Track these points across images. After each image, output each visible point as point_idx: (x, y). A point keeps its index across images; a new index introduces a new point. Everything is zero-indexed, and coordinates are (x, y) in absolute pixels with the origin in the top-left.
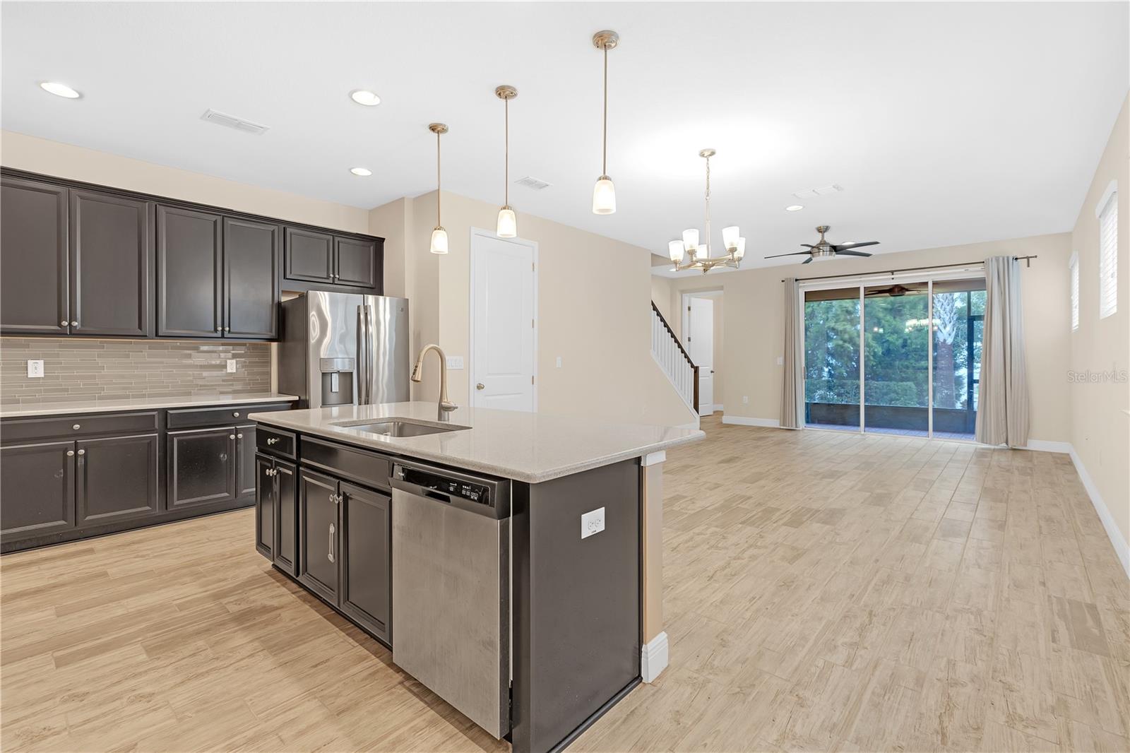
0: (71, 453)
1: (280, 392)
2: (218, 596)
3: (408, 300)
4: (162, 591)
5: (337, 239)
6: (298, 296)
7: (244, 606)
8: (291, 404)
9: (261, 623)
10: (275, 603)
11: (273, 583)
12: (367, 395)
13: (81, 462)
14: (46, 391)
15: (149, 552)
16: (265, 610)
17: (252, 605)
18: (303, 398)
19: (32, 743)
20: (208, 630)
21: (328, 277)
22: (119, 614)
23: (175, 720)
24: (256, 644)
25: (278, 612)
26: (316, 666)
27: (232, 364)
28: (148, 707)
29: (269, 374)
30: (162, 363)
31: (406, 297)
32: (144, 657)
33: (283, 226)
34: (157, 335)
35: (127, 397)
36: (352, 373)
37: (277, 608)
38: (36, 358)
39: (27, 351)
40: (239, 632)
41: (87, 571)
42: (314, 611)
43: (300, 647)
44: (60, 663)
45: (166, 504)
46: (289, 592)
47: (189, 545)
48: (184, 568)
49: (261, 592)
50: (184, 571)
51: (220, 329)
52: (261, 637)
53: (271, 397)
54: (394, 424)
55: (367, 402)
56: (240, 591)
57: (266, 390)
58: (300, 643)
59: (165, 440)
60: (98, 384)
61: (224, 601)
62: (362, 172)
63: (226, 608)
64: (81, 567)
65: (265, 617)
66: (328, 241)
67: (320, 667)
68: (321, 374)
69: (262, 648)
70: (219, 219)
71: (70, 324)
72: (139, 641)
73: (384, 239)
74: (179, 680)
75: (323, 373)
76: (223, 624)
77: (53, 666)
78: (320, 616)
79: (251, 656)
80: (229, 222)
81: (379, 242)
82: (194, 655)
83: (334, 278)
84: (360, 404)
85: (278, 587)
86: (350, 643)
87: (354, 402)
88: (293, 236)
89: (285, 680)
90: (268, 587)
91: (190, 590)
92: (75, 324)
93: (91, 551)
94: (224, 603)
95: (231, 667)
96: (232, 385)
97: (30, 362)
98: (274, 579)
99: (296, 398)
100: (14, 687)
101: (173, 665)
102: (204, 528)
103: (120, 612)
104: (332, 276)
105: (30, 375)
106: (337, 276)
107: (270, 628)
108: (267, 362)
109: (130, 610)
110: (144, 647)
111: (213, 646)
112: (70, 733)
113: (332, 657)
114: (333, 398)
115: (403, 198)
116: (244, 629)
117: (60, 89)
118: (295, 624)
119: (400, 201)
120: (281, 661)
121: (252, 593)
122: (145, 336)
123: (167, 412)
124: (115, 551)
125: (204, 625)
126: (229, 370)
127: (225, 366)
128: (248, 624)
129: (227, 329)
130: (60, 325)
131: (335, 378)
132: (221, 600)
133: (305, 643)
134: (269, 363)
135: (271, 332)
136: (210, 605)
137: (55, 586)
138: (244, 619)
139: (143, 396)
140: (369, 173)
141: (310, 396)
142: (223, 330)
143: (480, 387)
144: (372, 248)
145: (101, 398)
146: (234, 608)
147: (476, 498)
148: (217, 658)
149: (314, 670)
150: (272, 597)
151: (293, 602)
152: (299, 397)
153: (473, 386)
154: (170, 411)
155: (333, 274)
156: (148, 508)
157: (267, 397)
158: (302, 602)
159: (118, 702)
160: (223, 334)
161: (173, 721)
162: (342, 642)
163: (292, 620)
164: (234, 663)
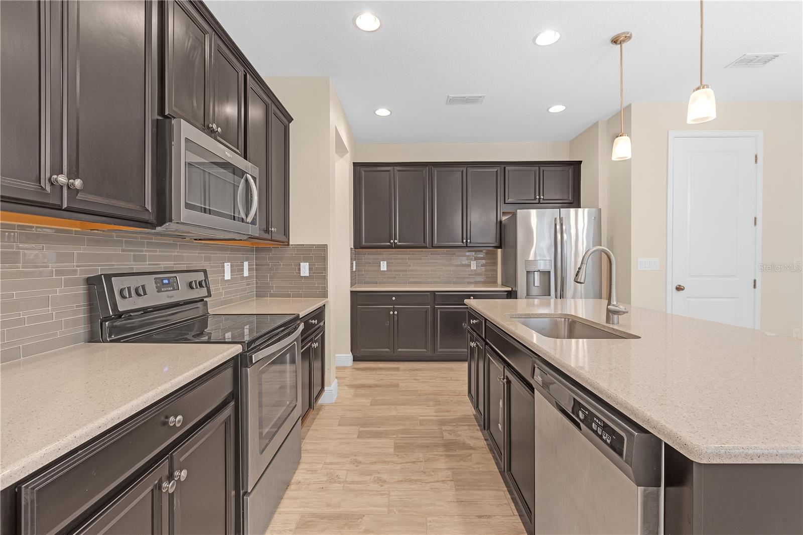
0: (391, 313)
1: (503, 285)
2: (442, 423)
3: (600, 209)
4: (417, 407)
5: (542, 168)
6: (511, 215)
7: (453, 437)
8: (506, 293)
9: (457, 456)
10: (472, 443)
11: (475, 425)
12: (562, 290)
13: (396, 318)
14: (388, 278)
15: (421, 378)
16: (465, 446)
17: (458, 438)
18: (514, 289)
19: (330, 482)
20: (427, 447)
21: (535, 199)
22: (393, 414)
23: (387, 510)
24: (449, 473)
25: (471, 451)
26: (480, 517)
27: (474, 264)
28: (380, 490)
29: (496, 271)
30: (437, 263)
31: (600, 208)
32: (392, 450)
33: (503, 166)
34: (432, 247)
35: (420, 283)
36: (549, 272)
37: (472, 448)
38: (383, 260)
39: (380, 257)
40: (443, 457)
41: (391, 381)
42: (494, 462)
43: (475, 492)
44: (361, 435)
45: (434, 349)
46: (483, 438)
47: (441, 379)
48: (432, 394)
49: (466, 430)
50: (432, 397)
51: (465, 241)
52: (454, 469)
53: (497, 287)
54: (565, 320)
55: (562, 297)
56: (454, 424)
57: (494, 282)
58: (476, 488)
59: (434, 310)
60: (408, 275)
61: (444, 428)
62: (557, 109)
63: (443, 434)
64: (391, 378)
65: (462, 452)
66: (535, 171)
67: (483, 520)
68: (526, 272)
69: (452, 479)
70: (465, 170)
71: (394, 241)
72: (394, 438)
73: (581, 162)
74: (400, 479)
75: (527, 271)
76: (437, 446)
77: (356, 436)
78: (497, 470)
79: (443, 481)
80: (470, 170)
81: (576, 165)
82: (414, 462)
83: (540, 198)
84: (556, 297)
85: (478, 430)
86: (512, 509)
87: (552, 295)
88: (510, 172)
89: (456, 517)
90: (471, 428)
91: (428, 412)
92: (396, 241)
93: (397, 369)
94: (443, 429)
95: (429, 485)
96: (474, 278)
97: (382, 262)
98: (477, 423)
99: (510, 289)
100: (339, 441)
101: (403, 464)
102: (451, 370)
103: (394, 413)
104: (538, 197)
105: (381, 270)
106: (542, 197)
107: (462, 463)
108: (495, 263)
109: (399, 414)
110: (395, 443)
111: (426, 461)
112: (344, 486)
113: (494, 516)
114: (535, 291)
115: (598, 122)
116: (448, 456)
117: (383, 112)
118: (479, 468)
119: (596, 125)
120: (460, 497)
121: (461, 428)
122: (426, 247)
123: (435, 294)
124: (407, 372)
125: (427, 441)
126: (472, 268)
127: (470, 266)
128: (450, 453)
129: (469, 241)
130: (390, 243)
131: (537, 275)
132: (443, 427)
133: (479, 490)
134: (496, 264)
135: (496, 242)
136: (435, 428)
137: (377, 386)
138: (451, 447)
139: (428, 283)
140: (564, 108)
141: (518, 289)
142: (467, 241)
143: (679, 288)
144: (570, 170)
145: (410, 283)
146: (447, 436)
147: (609, 441)
148: (425, 473)
149: (477, 520)
150: (472, 437)
151: (483, 447)
152: (512, 289)
153: (671, 288)
154: (436, 293)
155: (539, 195)
156: (425, 350)
157: (495, 287)
158: (489, 451)
159: (369, 477)
160: (467, 245)
161: (385, 509)
162: (506, 504)
163: (478, 463)
164: (432, 482)
